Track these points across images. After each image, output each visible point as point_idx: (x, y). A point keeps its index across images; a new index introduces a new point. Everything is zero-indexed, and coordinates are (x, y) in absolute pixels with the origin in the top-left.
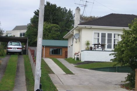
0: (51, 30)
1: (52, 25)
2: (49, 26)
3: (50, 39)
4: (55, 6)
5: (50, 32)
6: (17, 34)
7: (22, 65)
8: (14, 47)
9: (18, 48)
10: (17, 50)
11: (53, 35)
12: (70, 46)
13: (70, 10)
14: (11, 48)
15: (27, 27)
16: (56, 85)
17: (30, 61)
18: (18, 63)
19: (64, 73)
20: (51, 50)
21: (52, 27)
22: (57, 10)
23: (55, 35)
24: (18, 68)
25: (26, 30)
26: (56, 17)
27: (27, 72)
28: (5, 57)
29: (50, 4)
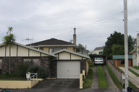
0: (119, 49)
1: (120, 46)
2: (117, 47)
3: (119, 55)
4: (120, 33)
5: (118, 50)
6: (97, 53)
7: (107, 72)
8: (98, 61)
9: (101, 62)
10: (100, 62)
11: (121, 52)
12: (134, 58)
13: (130, 35)
14: (97, 62)
15: (104, 48)
16: (134, 84)
17: (111, 69)
18: (104, 71)
19: (136, 76)
20: (120, 61)
21: (120, 47)
22: (122, 36)
23: (122, 52)
24: (105, 74)
25: (103, 50)
26: (121, 40)
27: (111, 76)
28: (94, 67)
29: (117, 32)
